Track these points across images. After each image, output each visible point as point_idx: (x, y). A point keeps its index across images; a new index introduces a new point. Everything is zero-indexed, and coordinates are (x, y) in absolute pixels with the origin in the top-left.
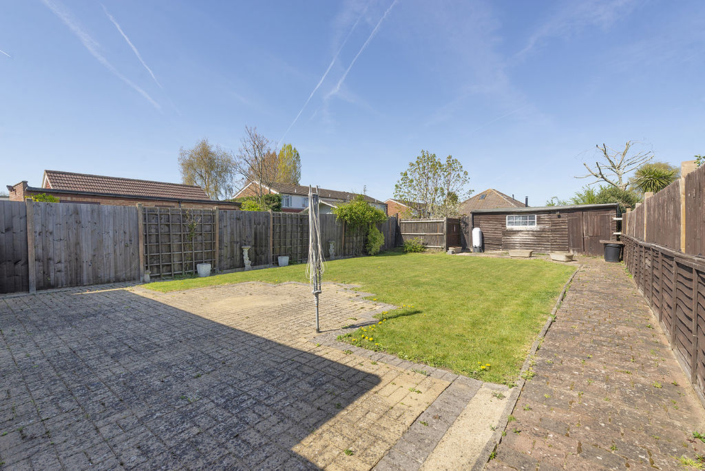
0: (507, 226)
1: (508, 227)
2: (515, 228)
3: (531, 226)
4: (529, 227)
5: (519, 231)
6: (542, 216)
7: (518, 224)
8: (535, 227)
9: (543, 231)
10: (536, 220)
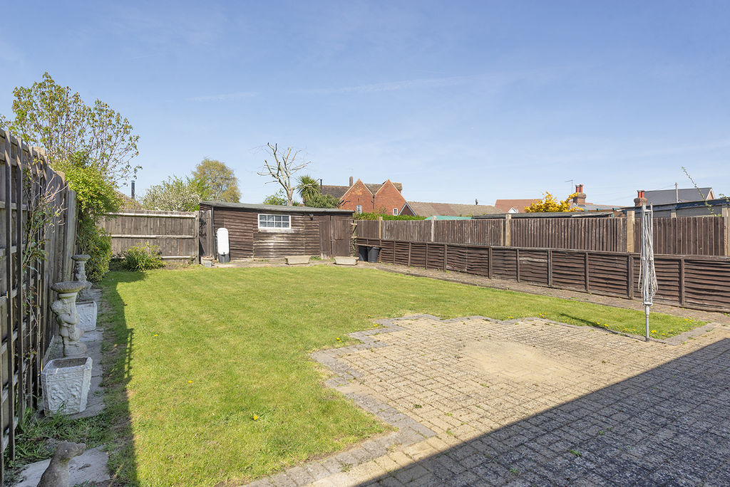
0: (259, 227)
1: (261, 228)
2: (269, 229)
3: (285, 228)
4: (283, 229)
5: (272, 234)
6: (298, 217)
7: (271, 225)
8: (289, 229)
9: (297, 234)
10: (290, 222)
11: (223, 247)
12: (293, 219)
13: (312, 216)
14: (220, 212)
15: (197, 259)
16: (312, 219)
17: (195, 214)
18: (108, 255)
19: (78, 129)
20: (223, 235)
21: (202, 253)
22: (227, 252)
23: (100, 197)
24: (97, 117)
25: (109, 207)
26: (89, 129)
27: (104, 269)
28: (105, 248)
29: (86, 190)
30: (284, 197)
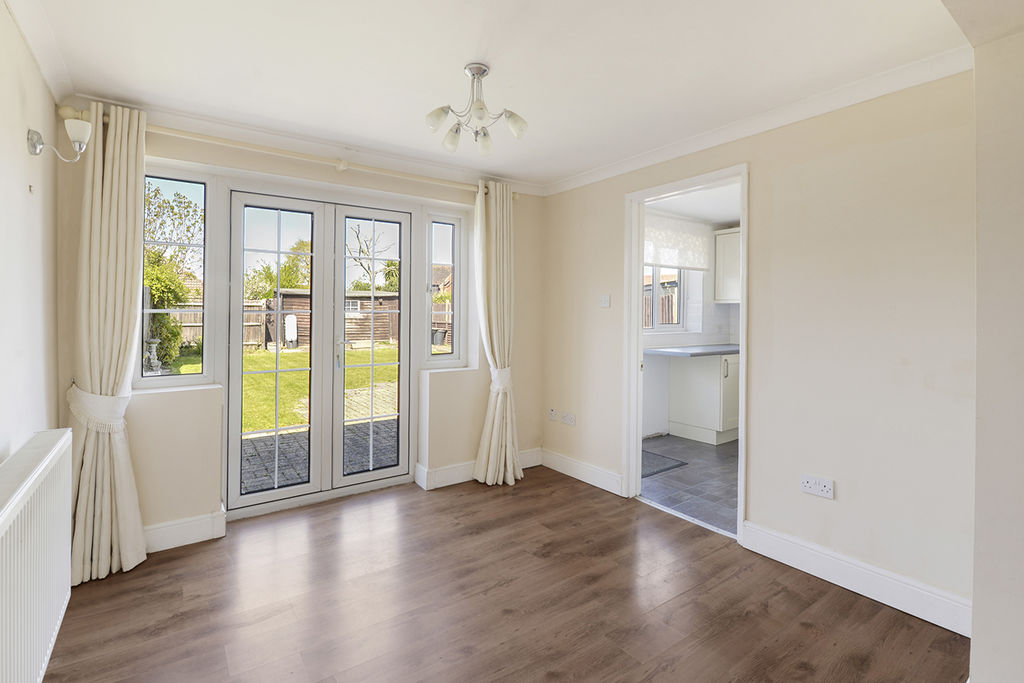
9: (365, 319)
11: (291, 334)
12: (362, 304)
13: (381, 300)
14: (289, 300)
15: (263, 344)
16: (381, 304)
17: (262, 302)
18: (179, 340)
19: (159, 222)
20: (291, 322)
21: (268, 339)
22: (295, 338)
23: (171, 291)
24: (176, 210)
25: (177, 298)
26: (169, 222)
27: (175, 353)
28: (176, 335)
29: (159, 286)
30: (366, 281)
